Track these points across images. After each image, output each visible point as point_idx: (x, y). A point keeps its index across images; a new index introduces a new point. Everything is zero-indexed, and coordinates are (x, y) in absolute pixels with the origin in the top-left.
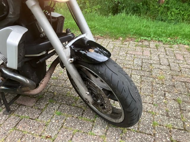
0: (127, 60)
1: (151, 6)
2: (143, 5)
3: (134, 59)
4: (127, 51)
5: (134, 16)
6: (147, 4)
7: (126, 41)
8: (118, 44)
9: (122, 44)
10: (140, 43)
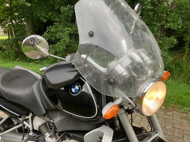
0: (176, 136)
1: (184, 68)
2: (175, 67)
3: (183, 136)
4: (174, 125)
5: (170, 80)
6: (179, 66)
7: (169, 111)
8: (162, 114)
9: (166, 115)
10: (185, 115)
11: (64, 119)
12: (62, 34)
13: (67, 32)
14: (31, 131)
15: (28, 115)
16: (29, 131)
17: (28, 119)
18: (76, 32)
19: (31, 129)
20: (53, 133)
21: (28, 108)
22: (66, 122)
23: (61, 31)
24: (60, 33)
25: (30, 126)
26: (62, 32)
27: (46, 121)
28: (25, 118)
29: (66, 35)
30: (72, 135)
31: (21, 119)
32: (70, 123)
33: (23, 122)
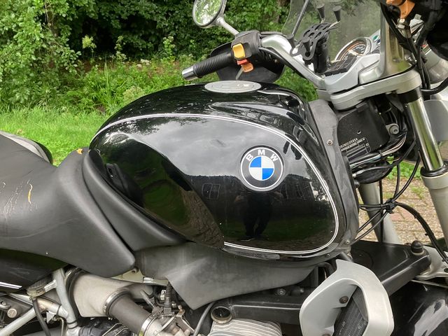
11: (207, 268)
12: (18, 17)
13: (30, 9)
14: (74, 325)
15: (50, 278)
16: (66, 324)
17: (54, 291)
18: (55, 9)
19: (71, 319)
20: (171, 317)
21: (52, 256)
22: (216, 277)
23: (11, 9)
24: (10, 14)
25: (66, 312)
26: (15, 12)
27: (124, 285)
28: (43, 290)
29: (29, 20)
30: (235, 308)
31: (26, 298)
32: (229, 276)
33: (38, 305)
